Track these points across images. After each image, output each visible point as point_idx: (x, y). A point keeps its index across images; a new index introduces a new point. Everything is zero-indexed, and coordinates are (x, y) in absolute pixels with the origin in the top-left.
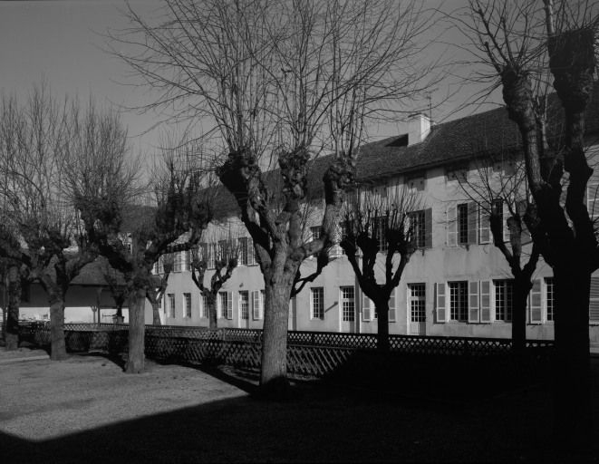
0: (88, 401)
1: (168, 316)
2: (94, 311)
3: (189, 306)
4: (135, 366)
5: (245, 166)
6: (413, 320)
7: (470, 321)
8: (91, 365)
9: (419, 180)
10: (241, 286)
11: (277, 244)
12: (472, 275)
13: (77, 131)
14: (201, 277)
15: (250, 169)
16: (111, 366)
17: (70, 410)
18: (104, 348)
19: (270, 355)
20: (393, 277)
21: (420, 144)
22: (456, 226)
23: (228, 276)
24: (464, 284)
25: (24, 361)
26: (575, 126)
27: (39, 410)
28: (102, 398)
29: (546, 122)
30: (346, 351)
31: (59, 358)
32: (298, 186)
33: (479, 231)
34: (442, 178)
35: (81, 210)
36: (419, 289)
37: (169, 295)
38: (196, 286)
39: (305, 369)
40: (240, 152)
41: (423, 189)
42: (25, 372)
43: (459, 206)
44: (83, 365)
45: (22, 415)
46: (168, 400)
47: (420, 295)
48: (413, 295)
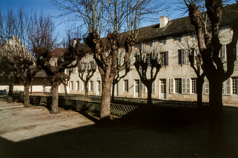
0: (34, 126)
1: (71, 89)
2: (43, 87)
3: (78, 86)
4: (54, 111)
5: (95, 38)
6: (161, 92)
7: (182, 93)
8: (38, 110)
9: (164, 40)
10: (98, 78)
11: (106, 68)
12: (183, 76)
13: (36, 22)
14: (82, 76)
15: (96, 39)
16: (46, 110)
17: (27, 130)
18: (45, 103)
19: (103, 109)
20: (153, 77)
21: (164, 27)
22: (177, 58)
23: (92, 75)
24: (180, 79)
25: (14, 108)
26: (215, 29)
27: (14, 130)
28: (40, 125)
29: (206, 24)
30: (133, 107)
31: (27, 107)
32: (114, 46)
33: (186, 60)
34: (172, 40)
35: (35, 52)
36: (164, 81)
37: (71, 82)
38: (80, 79)
39: (118, 114)
40: (93, 33)
41: (165, 44)
42: (13, 112)
43: (178, 50)
44: (36, 110)
45: (7, 132)
46: (65, 126)
47: (164, 83)
48: (161, 83)
